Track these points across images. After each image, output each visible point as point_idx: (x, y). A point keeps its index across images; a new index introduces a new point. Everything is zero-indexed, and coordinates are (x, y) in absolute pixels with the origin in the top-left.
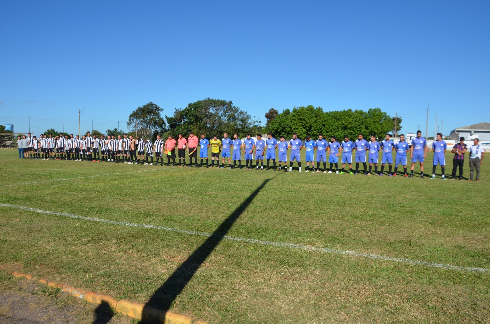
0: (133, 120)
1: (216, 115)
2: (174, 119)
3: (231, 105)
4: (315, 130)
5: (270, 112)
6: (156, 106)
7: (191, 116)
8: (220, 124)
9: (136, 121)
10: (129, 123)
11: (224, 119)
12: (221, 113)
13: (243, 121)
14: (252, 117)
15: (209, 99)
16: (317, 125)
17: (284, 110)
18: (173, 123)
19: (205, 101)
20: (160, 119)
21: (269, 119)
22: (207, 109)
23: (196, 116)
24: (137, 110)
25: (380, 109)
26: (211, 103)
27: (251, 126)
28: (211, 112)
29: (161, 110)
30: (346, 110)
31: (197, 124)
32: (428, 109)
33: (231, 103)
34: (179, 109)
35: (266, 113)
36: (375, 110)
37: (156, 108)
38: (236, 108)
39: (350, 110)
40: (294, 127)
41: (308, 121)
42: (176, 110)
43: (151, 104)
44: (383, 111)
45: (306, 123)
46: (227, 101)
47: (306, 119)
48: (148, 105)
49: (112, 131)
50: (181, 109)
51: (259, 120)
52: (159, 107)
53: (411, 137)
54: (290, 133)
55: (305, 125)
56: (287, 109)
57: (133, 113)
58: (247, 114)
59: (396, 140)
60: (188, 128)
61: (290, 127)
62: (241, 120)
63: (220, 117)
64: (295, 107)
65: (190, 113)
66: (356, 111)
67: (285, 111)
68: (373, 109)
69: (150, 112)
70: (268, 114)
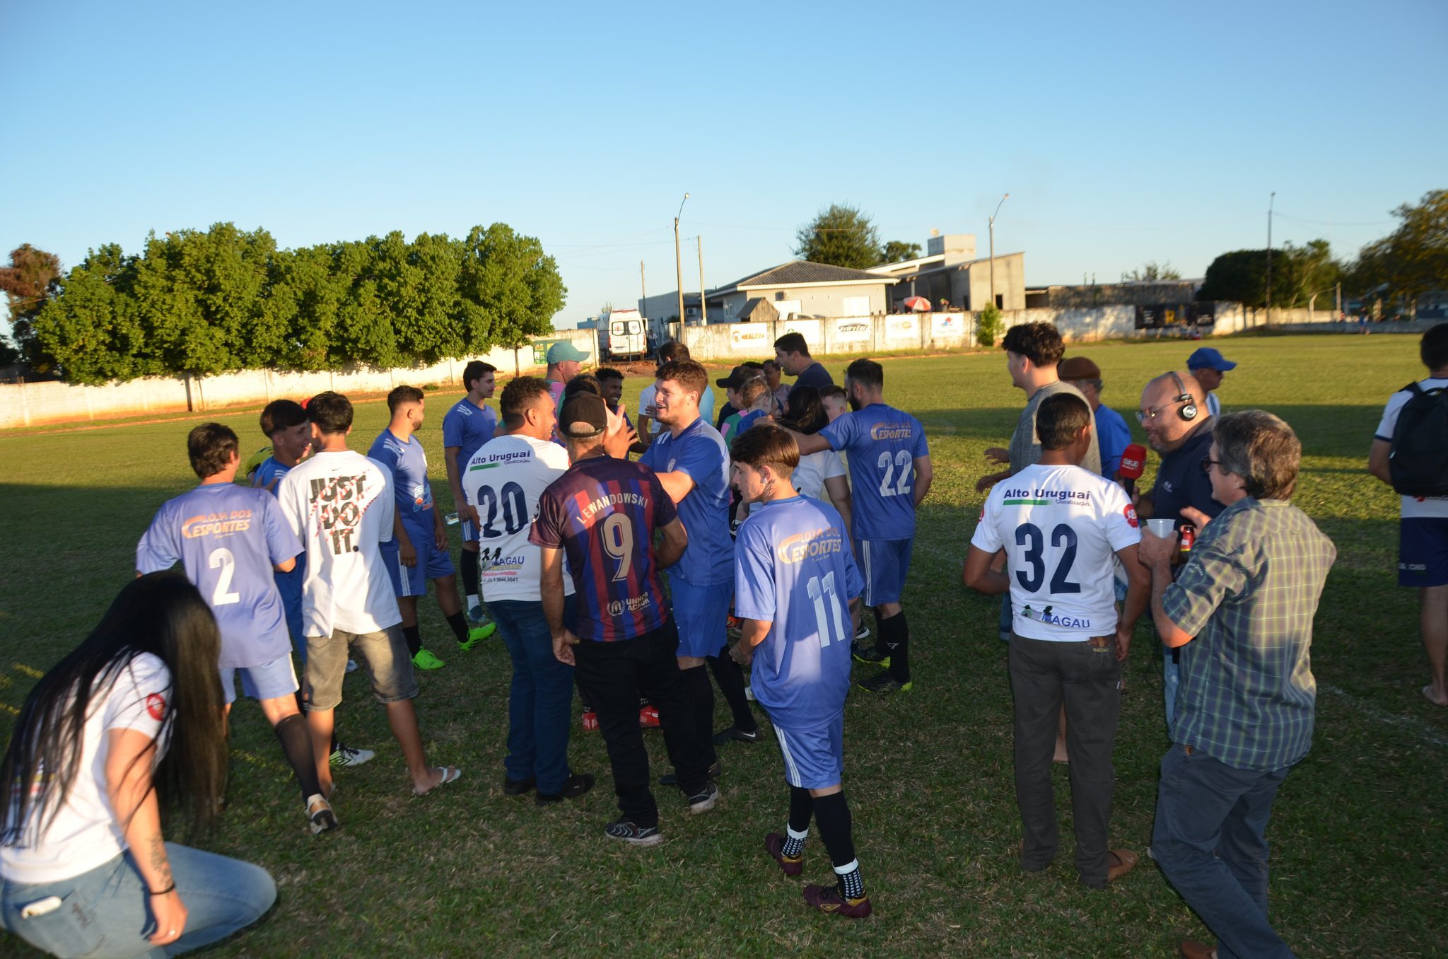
5: (18, 265)
17: (91, 251)
21: (16, 298)
25: (510, 227)
30: (381, 236)
32: (677, 220)
36: (493, 230)
39: (396, 235)
53: (626, 324)
56: (108, 245)
59: (580, 337)
64: (152, 233)
66: (422, 240)
67: (97, 253)
68: (486, 228)
70: (9, 274)
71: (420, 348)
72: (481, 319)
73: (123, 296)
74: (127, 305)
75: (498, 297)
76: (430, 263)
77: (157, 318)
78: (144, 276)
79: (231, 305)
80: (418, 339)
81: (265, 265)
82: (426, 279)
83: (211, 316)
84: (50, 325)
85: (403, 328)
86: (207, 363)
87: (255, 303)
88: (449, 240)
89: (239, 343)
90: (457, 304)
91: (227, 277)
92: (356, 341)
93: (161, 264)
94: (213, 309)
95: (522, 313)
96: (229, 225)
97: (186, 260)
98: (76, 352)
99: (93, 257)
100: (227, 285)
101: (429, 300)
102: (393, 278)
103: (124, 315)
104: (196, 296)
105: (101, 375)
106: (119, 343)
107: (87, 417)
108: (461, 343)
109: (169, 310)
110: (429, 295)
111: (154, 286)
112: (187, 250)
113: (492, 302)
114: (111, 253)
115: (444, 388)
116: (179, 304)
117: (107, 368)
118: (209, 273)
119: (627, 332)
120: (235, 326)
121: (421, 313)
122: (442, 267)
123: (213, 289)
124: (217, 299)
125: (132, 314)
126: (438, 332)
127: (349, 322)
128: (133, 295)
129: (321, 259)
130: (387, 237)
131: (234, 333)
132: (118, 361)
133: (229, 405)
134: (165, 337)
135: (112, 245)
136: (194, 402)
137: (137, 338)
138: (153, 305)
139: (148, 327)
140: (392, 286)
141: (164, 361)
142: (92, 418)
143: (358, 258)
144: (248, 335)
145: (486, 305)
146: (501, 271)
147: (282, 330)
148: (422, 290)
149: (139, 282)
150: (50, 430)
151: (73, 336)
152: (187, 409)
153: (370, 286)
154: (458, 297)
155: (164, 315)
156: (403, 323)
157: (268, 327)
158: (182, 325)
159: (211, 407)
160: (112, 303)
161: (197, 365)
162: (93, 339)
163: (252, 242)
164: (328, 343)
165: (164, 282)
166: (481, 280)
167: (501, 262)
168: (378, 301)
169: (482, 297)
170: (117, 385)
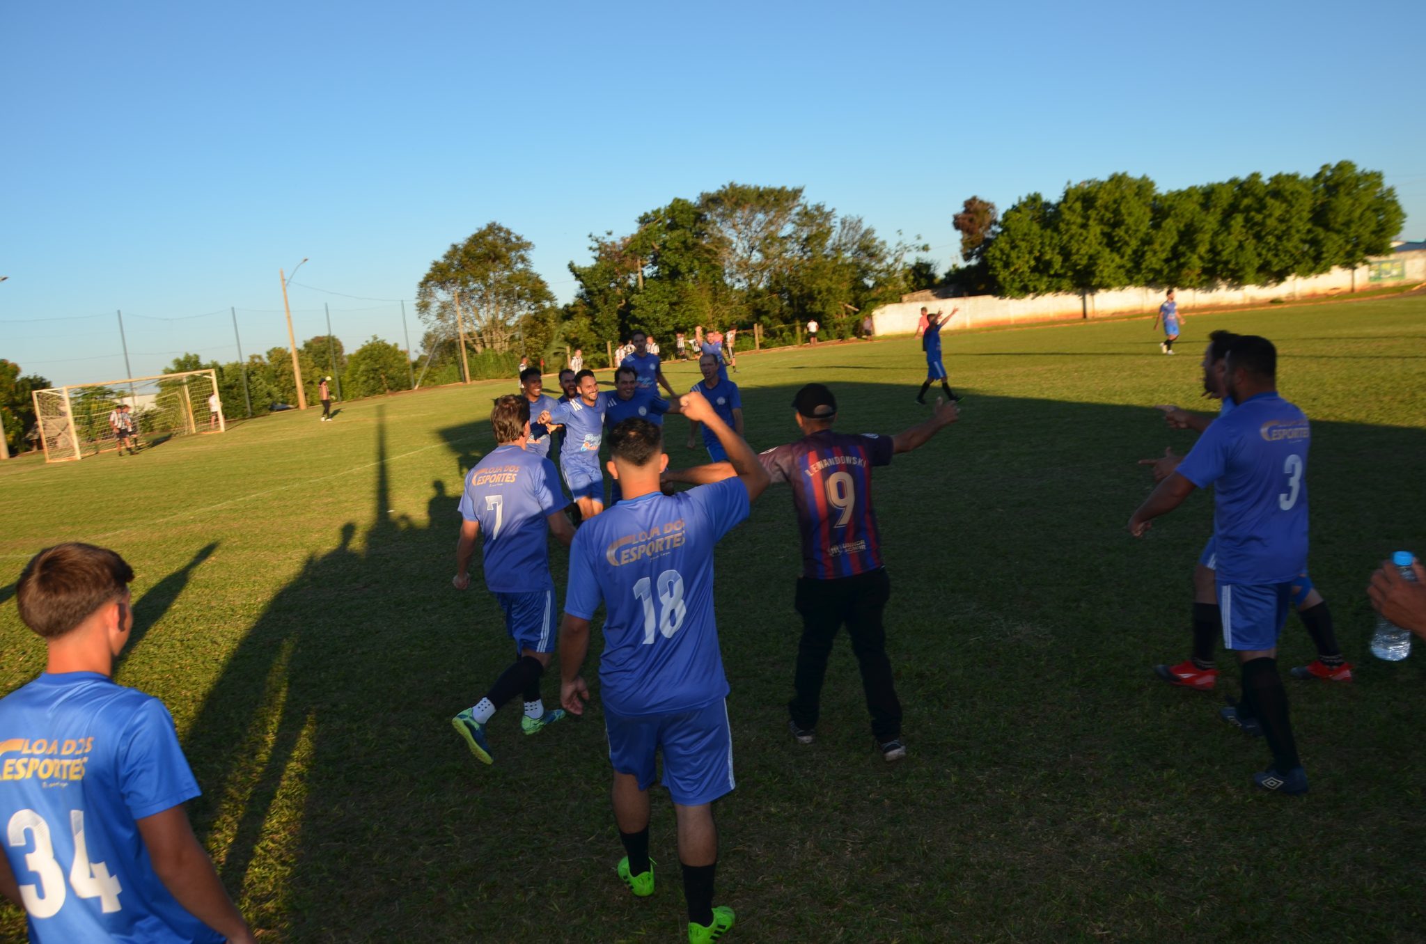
0: (431, 295)
3: (800, 202)
5: (968, 211)
6: (508, 232)
9: (442, 297)
10: (423, 307)
11: (791, 251)
13: (869, 249)
15: (732, 185)
17: (1020, 199)
19: (724, 195)
21: (967, 234)
24: (445, 257)
25: (1354, 164)
29: (528, 246)
30: (1243, 176)
34: (606, 236)
35: (954, 216)
36: (1339, 167)
37: (507, 240)
38: (827, 209)
39: (1256, 176)
42: (597, 241)
43: (493, 229)
46: (789, 187)
48: (482, 234)
50: (610, 234)
51: (921, 243)
52: (518, 238)
56: (1032, 193)
57: (432, 269)
58: (865, 226)
62: (864, 248)
66: (1277, 179)
67: (1024, 199)
68: (1333, 166)
69: (492, 259)
70: (964, 219)
71: (1276, 269)
72: (1333, 242)
73: (1049, 232)
74: (1052, 238)
75: (1347, 224)
76: (1290, 198)
77: (1074, 247)
78: (1067, 216)
79: (1130, 236)
80: (1275, 261)
81: (1150, 205)
82: (1287, 212)
83: (1111, 243)
84: (998, 254)
85: (1264, 252)
86: (1108, 281)
87: (1147, 234)
88: (1301, 177)
89: (1129, 265)
90: (1309, 231)
91: (1130, 214)
92: (1227, 263)
93: (1078, 206)
94: (1116, 239)
95: (1367, 237)
96: (1124, 174)
97: (1099, 203)
98: (1012, 273)
99: (1020, 203)
100: (1130, 221)
101: (1289, 228)
102: (1259, 211)
103: (1050, 245)
104: (1102, 230)
105: (1024, 290)
106: (1041, 267)
107: (1008, 321)
108: (1311, 264)
109: (1083, 241)
110: (1290, 224)
111: (1074, 223)
112: (1100, 195)
113: (1342, 228)
114: (1035, 199)
115: (1288, 302)
116: (1091, 237)
117: (1031, 285)
118: (1116, 212)
120: (1129, 251)
121: (1279, 238)
122: (1301, 201)
123: (1117, 224)
124: (1120, 232)
125: (1056, 244)
126: (1292, 255)
127: (1220, 247)
128: (1056, 229)
129: (1195, 198)
130: (1248, 178)
131: (1126, 258)
132: (1038, 280)
133: (1114, 314)
134: (1079, 262)
135: (1035, 194)
136: (1089, 311)
137: (1058, 261)
138: (1072, 237)
139: (1066, 253)
140: (1259, 217)
141: (1072, 278)
142: (1012, 322)
143: (1225, 196)
144: (1138, 257)
145: (1338, 232)
146: (1350, 202)
147: (1164, 256)
148: (1281, 220)
149: (1063, 221)
150: (988, 331)
151: (1015, 261)
152: (1081, 316)
153: (1239, 220)
154: (1309, 226)
155: (1079, 245)
156: (1263, 248)
157: (1155, 253)
158: (1092, 251)
159: (1100, 316)
160: (1041, 236)
161: (1101, 282)
162: (1024, 263)
163: (1139, 187)
164: (1202, 265)
165: (1079, 220)
166: (1332, 210)
167: (1348, 194)
168: (1244, 230)
169: (1331, 225)
170: (1033, 299)
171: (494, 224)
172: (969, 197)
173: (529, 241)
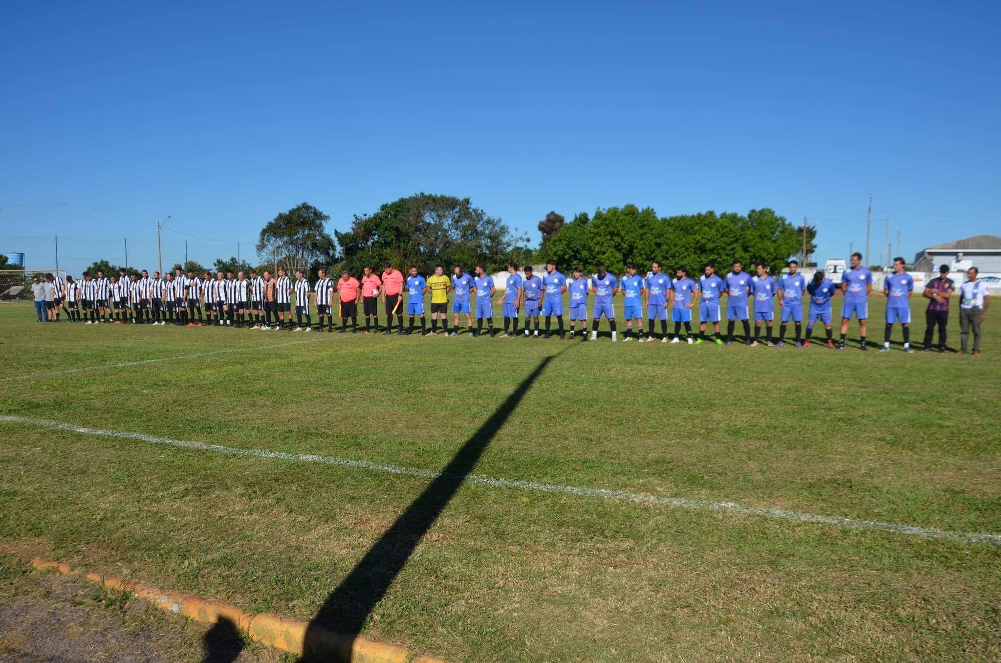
0: (268, 240)
1: (438, 227)
2: (353, 236)
3: (469, 206)
4: (641, 255)
5: (548, 220)
6: (315, 210)
7: (386, 229)
8: (447, 244)
9: (274, 243)
10: (261, 247)
11: (455, 235)
12: (447, 223)
13: (494, 238)
14: (512, 231)
15: (422, 194)
16: (645, 244)
17: (576, 215)
18: (351, 244)
19: (415, 199)
20: (323, 237)
21: (545, 234)
22: (419, 216)
23: (397, 229)
24: (275, 220)
25: (773, 210)
26: (427, 204)
27: (511, 248)
28: (428, 221)
29: (326, 218)
30: (703, 213)
31: (399, 247)
32: (870, 208)
33: (467, 201)
34: (363, 216)
35: (540, 222)
36: (762, 212)
37: (315, 214)
38: (480, 212)
39: (711, 213)
40: (597, 249)
41: (626, 237)
42: (356, 218)
43: (306, 207)
44: (778, 214)
45: (622, 241)
46: (461, 198)
47: (622, 233)
48: (299, 209)
49: (226, 264)
50: (365, 215)
51: (525, 237)
52: (321, 213)
53: (835, 267)
54: (589, 261)
55: (619, 244)
56: (583, 213)
57: (267, 226)
58: (502, 224)
60: (382, 255)
61: (590, 250)
62: (490, 237)
63: (446, 231)
64: (599, 208)
65: (385, 224)
66: (724, 216)
67: (578, 216)
69: (304, 223)
70: (545, 224)
88: (737, 216)
96: (633, 206)
119: (835, 272)
130: (707, 214)
163: (643, 214)
171: (305, 204)
172: (548, 212)
173: (327, 215)
